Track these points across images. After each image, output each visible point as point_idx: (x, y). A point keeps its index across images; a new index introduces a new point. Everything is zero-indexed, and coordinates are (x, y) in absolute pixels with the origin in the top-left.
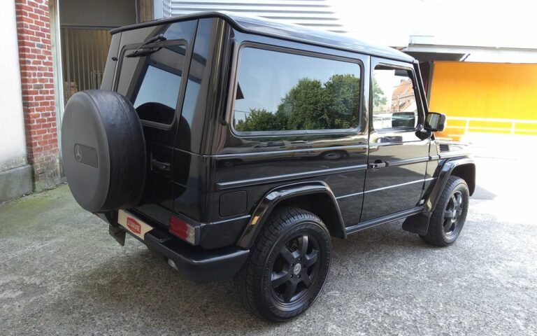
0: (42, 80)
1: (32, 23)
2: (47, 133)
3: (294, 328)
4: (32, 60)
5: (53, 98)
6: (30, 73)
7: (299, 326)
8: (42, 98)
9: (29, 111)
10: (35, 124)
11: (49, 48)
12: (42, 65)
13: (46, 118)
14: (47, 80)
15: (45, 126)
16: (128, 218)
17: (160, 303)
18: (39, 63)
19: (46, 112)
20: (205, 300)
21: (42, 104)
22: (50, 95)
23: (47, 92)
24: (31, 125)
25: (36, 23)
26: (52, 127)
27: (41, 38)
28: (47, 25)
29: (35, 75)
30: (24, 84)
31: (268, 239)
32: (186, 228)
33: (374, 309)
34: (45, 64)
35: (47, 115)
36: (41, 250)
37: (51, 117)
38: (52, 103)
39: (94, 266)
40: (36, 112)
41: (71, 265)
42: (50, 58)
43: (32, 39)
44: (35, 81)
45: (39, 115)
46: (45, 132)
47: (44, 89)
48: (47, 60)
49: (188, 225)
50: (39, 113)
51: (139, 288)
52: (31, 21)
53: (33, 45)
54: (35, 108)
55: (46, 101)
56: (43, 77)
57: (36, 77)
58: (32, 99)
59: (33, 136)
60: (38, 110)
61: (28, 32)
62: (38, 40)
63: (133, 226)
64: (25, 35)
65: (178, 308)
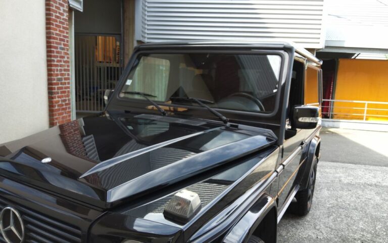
0: (62, 75)
1: (57, 31)
2: (64, 115)
4: (56, 59)
5: (68, 88)
6: (54, 69)
8: (61, 88)
9: (52, 98)
10: (57, 108)
11: (68, 50)
12: (62, 63)
13: (64, 103)
14: (65, 75)
15: (63, 109)
18: (61, 61)
19: (64, 98)
21: (62, 92)
22: (67, 85)
23: (65, 83)
24: (53, 108)
25: (60, 31)
26: (68, 110)
27: (62, 42)
28: (67, 33)
29: (57, 70)
30: (50, 77)
34: (64, 62)
35: (65, 101)
37: (67, 102)
38: (68, 92)
40: (57, 99)
42: (68, 58)
43: (57, 43)
44: (57, 75)
45: (59, 101)
46: (62, 114)
47: (63, 81)
48: (66, 59)
50: (60, 99)
52: (55, 30)
53: (56, 48)
54: (57, 95)
55: (64, 90)
56: (63, 72)
57: (59, 72)
58: (54, 89)
59: (55, 117)
60: (59, 97)
61: (54, 38)
62: (60, 44)
64: (52, 40)
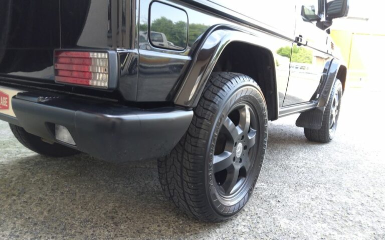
3: (239, 228)
7: (244, 224)
17: (46, 213)
20: (111, 205)
33: (314, 197)
51: (14, 197)
65: (73, 218)
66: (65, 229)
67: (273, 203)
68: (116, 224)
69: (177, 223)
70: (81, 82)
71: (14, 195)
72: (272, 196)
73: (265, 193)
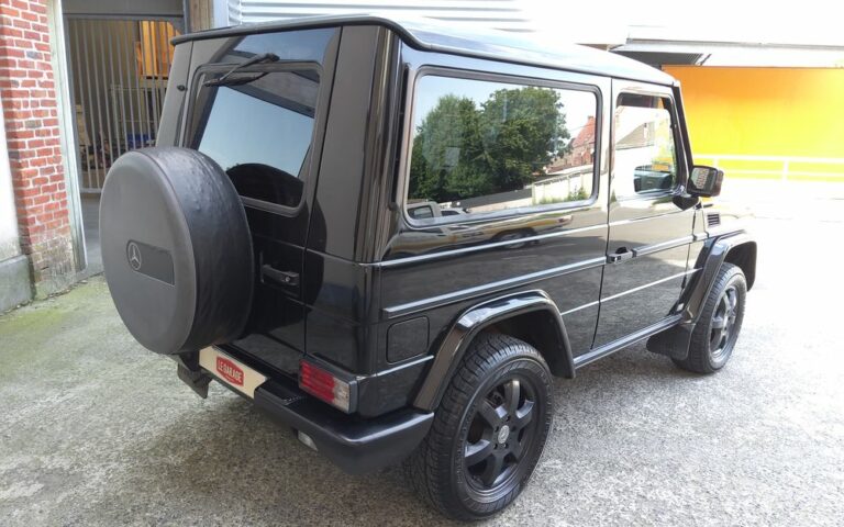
0: (38, 113)
1: (18, 15)
2: (51, 201)
4: (20, 80)
5: (56, 142)
6: (19, 103)
8: (39, 143)
9: (20, 166)
10: (31, 186)
11: (48, 58)
12: (38, 88)
13: (48, 176)
14: (46, 113)
15: (47, 189)
16: (219, 359)
17: (276, 495)
18: (33, 84)
19: (48, 165)
20: (349, 486)
21: (40, 153)
22: (52, 137)
23: (48, 133)
24: (24, 188)
25: (25, 16)
26: (58, 191)
27: (33, 41)
28: (44, 20)
29: (26, 104)
30: (9, 121)
31: (460, 391)
32: (332, 384)
33: (621, 490)
34: (41, 85)
35: (50, 170)
36: (63, 406)
37: (56, 173)
38: (57, 151)
39: (156, 432)
40: (31, 168)
41: (116, 431)
42: (50, 75)
43: (19, 43)
44: (27, 115)
45: (35, 173)
46: (47, 199)
47: (43, 128)
48: (44, 78)
49: (335, 379)
50: (37, 168)
51: (236, 468)
52: (15, 13)
53: (20, 54)
54: (29, 160)
55: (46, 147)
56: (40, 108)
57: (29, 109)
58: (23, 145)
59: (29, 207)
60: (34, 164)
61: (11, 33)
62: (28, 45)
63: (228, 371)
64: (6, 37)
65: (307, 502)
66: (299, 517)
67: (559, 494)
68: (354, 513)
69: (425, 519)
70: (322, 397)
71: (235, 465)
72: (561, 484)
73: (554, 478)
